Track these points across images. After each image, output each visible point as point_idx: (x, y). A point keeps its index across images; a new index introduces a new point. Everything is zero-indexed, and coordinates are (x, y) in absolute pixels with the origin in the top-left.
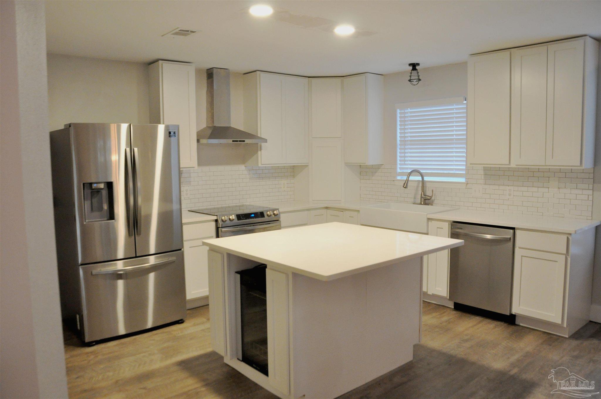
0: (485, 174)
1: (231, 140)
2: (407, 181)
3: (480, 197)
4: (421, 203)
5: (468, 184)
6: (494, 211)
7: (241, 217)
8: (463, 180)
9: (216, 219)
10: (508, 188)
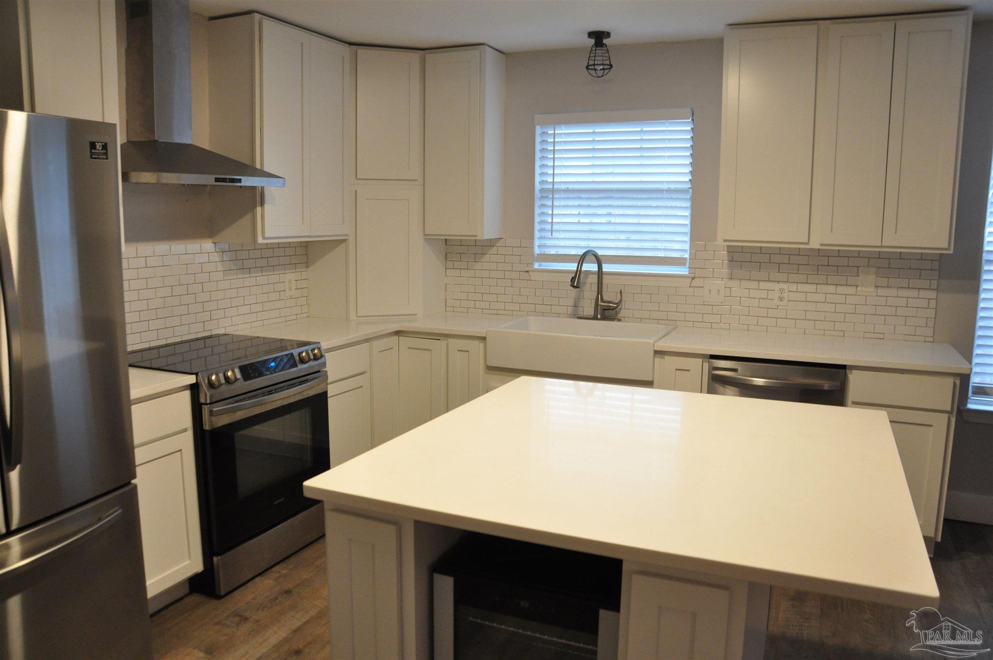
0: (731, 260)
1: (213, 177)
2: (578, 271)
3: (720, 304)
4: (597, 317)
5: (694, 278)
6: (748, 330)
7: (250, 371)
8: (683, 271)
9: (194, 381)
10: (777, 286)
